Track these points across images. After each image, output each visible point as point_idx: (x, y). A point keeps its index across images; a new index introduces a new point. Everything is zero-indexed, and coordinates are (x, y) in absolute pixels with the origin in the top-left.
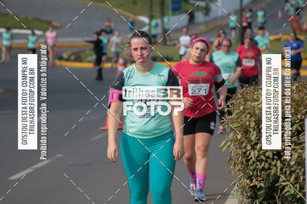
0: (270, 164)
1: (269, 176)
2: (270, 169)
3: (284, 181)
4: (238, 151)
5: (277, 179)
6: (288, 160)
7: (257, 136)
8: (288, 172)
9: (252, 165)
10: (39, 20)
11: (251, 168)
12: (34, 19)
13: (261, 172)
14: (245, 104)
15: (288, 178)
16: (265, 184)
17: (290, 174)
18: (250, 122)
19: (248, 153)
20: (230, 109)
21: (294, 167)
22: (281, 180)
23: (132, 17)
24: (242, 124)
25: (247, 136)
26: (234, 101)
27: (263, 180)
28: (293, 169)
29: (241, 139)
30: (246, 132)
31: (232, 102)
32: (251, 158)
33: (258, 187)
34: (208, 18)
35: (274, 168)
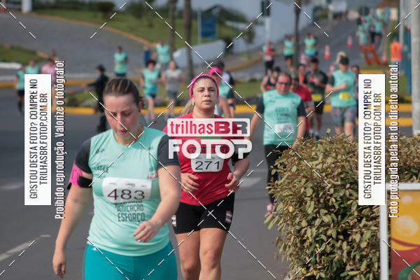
0: (333, 246)
1: (332, 263)
2: (334, 253)
3: (352, 270)
4: (290, 228)
5: (342, 268)
6: (357, 241)
7: (315, 208)
8: (358, 257)
9: (308, 248)
10: (20, 49)
11: (307, 252)
12: (13, 48)
13: (320, 257)
14: (299, 164)
15: (358, 265)
16: (326, 274)
17: (361, 260)
18: (305, 188)
19: (303, 231)
20: (278, 171)
21: (366, 250)
22: (348, 268)
23: (146, 45)
24: (294, 192)
25: (302, 207)
26: (284, 160)
27: (324, 268)
28: (364, 253)
29: (294, 212)
30: (301, 202)
31: (281, 161)
32: (308, 238)
33: (317, 278)
34: (251, 47)
35: (339, 252)
